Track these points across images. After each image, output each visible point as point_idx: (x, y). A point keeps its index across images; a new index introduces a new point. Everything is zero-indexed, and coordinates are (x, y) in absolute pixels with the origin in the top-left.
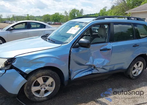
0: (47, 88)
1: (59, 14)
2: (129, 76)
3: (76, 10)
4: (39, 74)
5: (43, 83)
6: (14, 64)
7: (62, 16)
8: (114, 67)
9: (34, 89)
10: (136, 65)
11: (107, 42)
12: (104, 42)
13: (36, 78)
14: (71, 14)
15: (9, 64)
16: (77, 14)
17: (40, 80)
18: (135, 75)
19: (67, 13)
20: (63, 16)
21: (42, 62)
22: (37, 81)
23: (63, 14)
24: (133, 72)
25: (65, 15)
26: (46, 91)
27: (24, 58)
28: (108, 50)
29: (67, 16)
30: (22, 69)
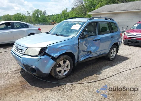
0: (65, 68)
1: (21, 15)
2: (109, 58)
3: (39, 11)
4: (62, 58)
5: (63, 65)
6: (47, 51)
7: (24, 16)
8: (101, 53)
9: (58, 69)
10: (112, 50)
11: (97, 35)
12: (95, 35)
13: (59, 61)
14: (34, 14)
15: (43, 52)
16: (40, 14)
17: (62, 63)
18: (112, 58)
19: (30, 14)
20: (26, 16)
21: (64, 49)
22: (60, 63)
23: (25, 15)
24: (111, 55)
25: (28, 16)
26: (65, 71)
27: (53, 47)
28: (99, 40)
29: (30, 16)
30: (52, 55)
